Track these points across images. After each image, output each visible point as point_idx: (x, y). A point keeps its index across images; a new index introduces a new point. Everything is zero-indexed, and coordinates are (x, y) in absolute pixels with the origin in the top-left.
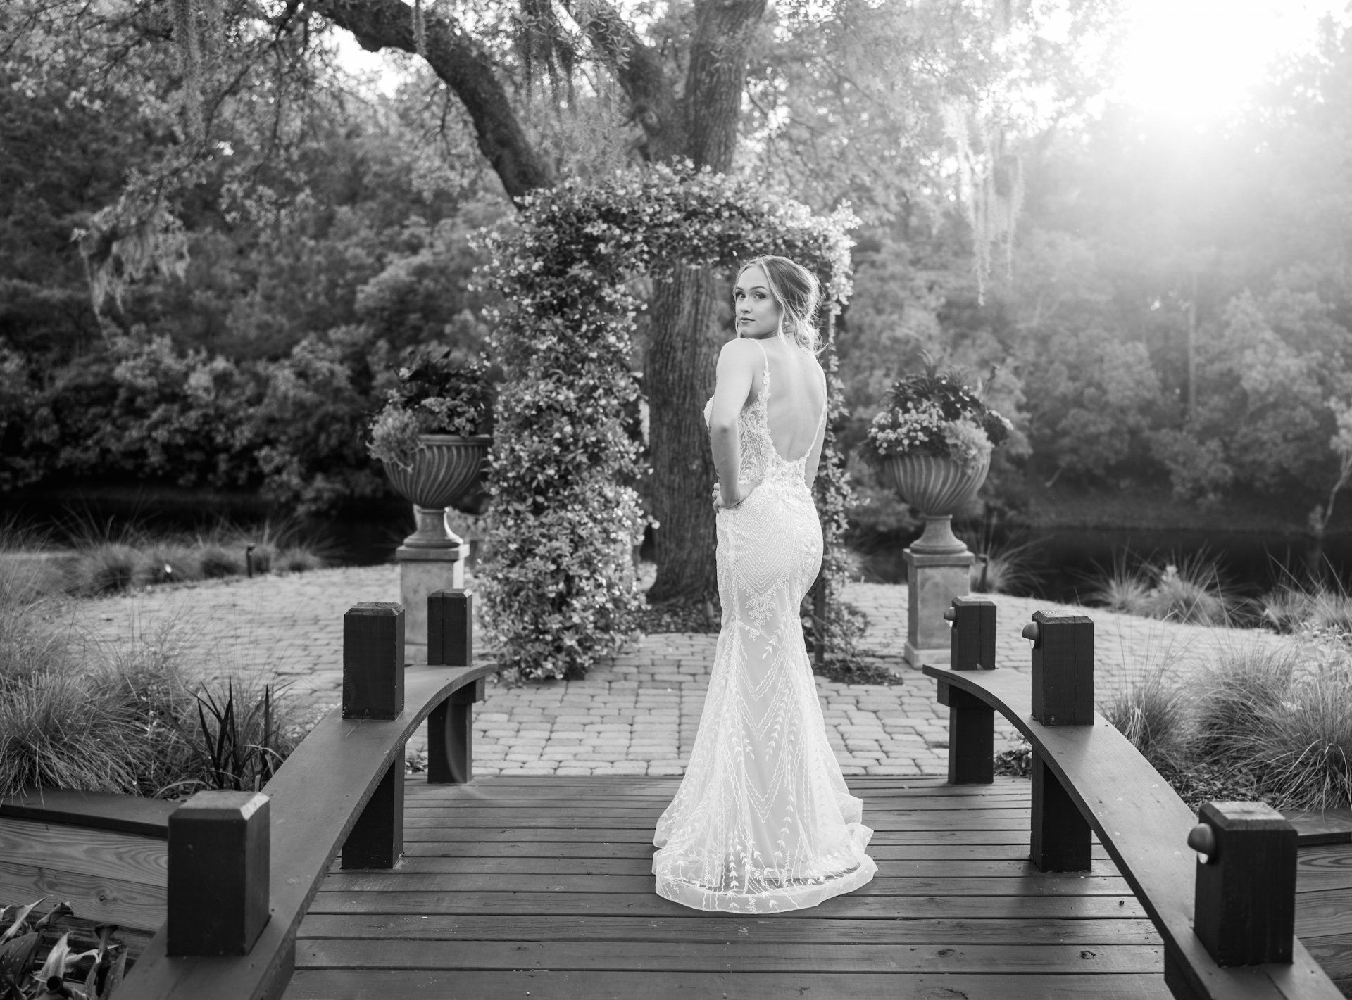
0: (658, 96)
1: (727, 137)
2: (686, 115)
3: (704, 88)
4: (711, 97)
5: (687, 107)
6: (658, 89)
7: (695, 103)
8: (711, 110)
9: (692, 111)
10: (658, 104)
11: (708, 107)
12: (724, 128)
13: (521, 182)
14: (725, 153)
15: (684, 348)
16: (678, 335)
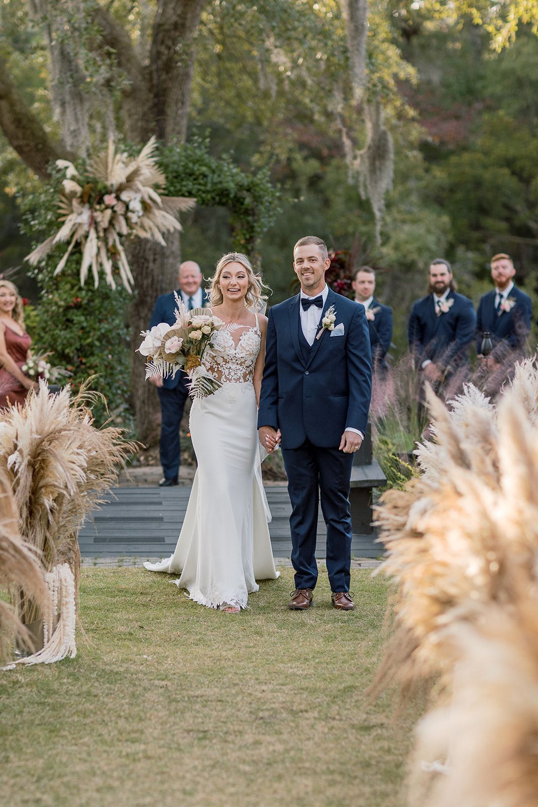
0: (129, 66)
1: (183, 95)
2: (151, 80)
3: (164, 58)
4: (168, 66)
5: (151, 74)
6: (128, 60)
7: (158, 70)
8: (170, 75)
9: (155, 76)
10: (129, 72)
11: (167, 72)
12: (181, 89)
13: (17, 127)
14: (182, 108)
15: (155, 260)
16: (150, 249)
